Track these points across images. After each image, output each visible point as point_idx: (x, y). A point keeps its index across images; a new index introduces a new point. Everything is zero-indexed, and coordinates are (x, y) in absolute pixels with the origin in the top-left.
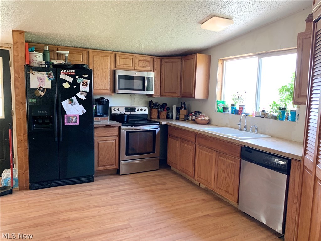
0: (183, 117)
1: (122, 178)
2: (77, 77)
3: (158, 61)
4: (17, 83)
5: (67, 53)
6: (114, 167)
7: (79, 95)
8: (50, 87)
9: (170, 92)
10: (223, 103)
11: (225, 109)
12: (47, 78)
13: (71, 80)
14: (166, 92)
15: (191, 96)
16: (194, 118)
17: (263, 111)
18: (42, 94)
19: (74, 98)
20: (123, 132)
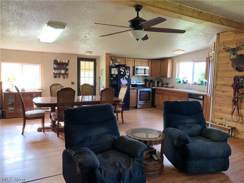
0: (161, 85)
1: (138, 110)
2: (125, 70)
3: (150, 62)
4: (107, 72)
5: (119, 60)
6: (135, 105)
7: (126, 76)
8: (117, 73)
9: (155, 75)
10: (179, 79)
11: (180, 82)
12: (116, 70)
13: (123, 71)
14: (153, 75)
15: (166, 76)
16: (166, 86)
17: (195, 82)
18: (115, 76)
19: (124, 78)
20: (139, 91)
